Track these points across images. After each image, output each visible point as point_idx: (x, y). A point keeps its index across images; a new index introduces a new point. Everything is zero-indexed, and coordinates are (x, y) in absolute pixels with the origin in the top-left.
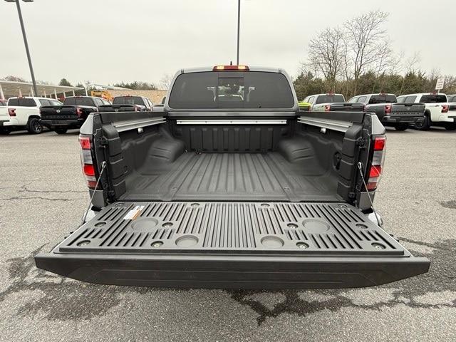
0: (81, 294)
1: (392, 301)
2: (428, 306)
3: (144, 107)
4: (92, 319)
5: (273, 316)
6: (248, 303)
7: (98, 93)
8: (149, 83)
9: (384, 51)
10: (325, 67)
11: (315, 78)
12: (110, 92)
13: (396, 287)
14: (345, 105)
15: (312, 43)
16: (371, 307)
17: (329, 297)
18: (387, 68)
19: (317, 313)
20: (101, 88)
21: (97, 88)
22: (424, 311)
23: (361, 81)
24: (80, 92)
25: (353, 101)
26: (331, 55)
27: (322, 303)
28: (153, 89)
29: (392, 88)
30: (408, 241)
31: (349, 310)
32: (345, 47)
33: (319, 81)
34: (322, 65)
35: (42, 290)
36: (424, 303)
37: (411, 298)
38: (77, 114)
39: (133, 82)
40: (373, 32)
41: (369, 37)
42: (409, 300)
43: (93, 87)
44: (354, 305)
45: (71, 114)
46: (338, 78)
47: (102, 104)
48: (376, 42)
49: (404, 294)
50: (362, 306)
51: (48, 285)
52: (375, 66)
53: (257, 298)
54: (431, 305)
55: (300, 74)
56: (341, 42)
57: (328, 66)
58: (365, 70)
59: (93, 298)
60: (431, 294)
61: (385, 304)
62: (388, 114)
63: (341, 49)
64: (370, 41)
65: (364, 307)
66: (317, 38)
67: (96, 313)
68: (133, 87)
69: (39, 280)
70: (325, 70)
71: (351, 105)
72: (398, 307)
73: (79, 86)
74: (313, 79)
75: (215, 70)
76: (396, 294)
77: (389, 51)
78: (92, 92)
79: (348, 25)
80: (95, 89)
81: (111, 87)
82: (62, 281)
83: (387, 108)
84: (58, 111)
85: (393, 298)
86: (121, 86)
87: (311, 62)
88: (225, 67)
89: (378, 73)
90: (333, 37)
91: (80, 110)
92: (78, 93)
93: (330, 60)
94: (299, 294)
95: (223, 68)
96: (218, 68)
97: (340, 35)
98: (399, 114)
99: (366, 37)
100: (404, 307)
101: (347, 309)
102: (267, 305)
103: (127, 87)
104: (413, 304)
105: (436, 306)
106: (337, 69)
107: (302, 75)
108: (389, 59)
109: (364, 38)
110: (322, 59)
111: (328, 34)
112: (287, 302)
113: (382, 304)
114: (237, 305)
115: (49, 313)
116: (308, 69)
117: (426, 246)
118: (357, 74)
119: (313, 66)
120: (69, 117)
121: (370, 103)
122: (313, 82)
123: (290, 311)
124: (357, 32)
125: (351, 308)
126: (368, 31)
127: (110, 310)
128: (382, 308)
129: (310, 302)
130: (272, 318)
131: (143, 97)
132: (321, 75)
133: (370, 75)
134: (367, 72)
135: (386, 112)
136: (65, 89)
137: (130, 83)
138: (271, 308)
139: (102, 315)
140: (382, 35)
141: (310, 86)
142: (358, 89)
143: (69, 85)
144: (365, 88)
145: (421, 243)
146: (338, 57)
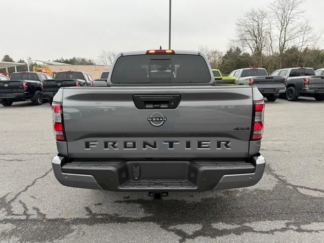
0: (43, 226)
1: (284, 228)
2: (311, 231)
3: (84, 81)
4: (54, 241)
5: (192, 238)
6: (173, 230)
7: (39, 68)
8: (87, 58)
9: (305, 29)
10: (252, 43)
11: (243, 52)
12: (50, 67)
13: (289, 220)
14: (267, 78)
15: (238, 22)
16: (267, 232)
17: (236, 226)
18: (309, 43)
19: (225, 236)
20: (42, 64)
21: (38, 63)
22: (306, 234)
23: (285, 55)
24: (22, 68)
25: (275, 74)
26: (256, 32)
27: (230, 230)
28: (90, 63)
29: (315, 61)
30: (306, 188)
31: (249, 234)
32: (269, 25)
33: (247, 55)
34: (249, 41)
35: (13, 223)
36: (308, 229)
37: (299, 226)
38: (23, 88)
39: (72, 58)
40: (294, 11)
41: (291, 16)
42: (297, 228)
43: (34, 62)
44: (254, 231)
45: (17, 87)
46: (265, 52)
47: (46, 79)
48: (297, 21)
49: (295, 224)
50: (260, 232)
51: (16, 220)
52: (298, 41)
53: (180, 227)
54: (313, 231)
55: (229, 50)
56: (265, 21)
57: (254, 42)
58: (289, 45)
59: (52, 229)
60: (315, 224)
61: (278, 230)
62: (307, 86)
63: (266, 27)
64: (292, 19)
65: (262, 232)
66: (243, 18)
67: (57, 238)
68: (72, 62)
69: (9, 217)
70: (251, 46)
71: (272, 78)
72: (287, 232)
73: (21, 61)
74: (241, 54)
75: (148, 53)
76: (287, 224)
77: (310, 29)
78: (34, 68)
79: (271, 6)
80: (36, 65)
81: (51, 62)
82: (27, 218)
83: (305, 80)
84: (6, 85)
85: (285, 226)
86: (60, 62)
87: (238, 39)
88: (155, 51)
89: (301, 49)
90: (257, 16)
91: (26, 85)
92: (19, 68)
93: (255, 37)
94: (212, 224)
95: (154, 52)
96: (150, 52)
97: (264, 15)
98: (317, 86)
99: (288, 16)
100: (292, 232)
101: (248, 234)
102: (187, 232)
103: (66, 62)
104: (299, 230)
105: (317, 231)
106: (263, 44)
107: (231, 50)
108: (310, 35)
109: (286, 17)
110: (248, 36)
111: (253, 14)
112: (203, 230)
113: (276, 230)
114: (164, 232)
115: (20, 238)
116: (236, 45)
117: (319, 192)
118: (282, 49)
119: (240, 43)
120: (16, 90)
121: (291, 76)
122: (241, 57)
123: (204, 235)
124: (279, 12)
125: (252, 233)
126: (289, 11)
127: (67, 236)
128: (276, 233)
129: (220, 229)
130: (191, 240)
131: (83, 72)
132: (248, 50)
133: (294, 50)
134: (290, 47)
135: (305, 84)
136: (8, 64)
137: (69, 58)
138: (191, 233)
139: (61, 239)
140: (302, 14)
141: (239, 60)
142: (282, 63)
143: (11, 60)
144: (289, 62)
145: (316, 190)
146: (264, 34)
